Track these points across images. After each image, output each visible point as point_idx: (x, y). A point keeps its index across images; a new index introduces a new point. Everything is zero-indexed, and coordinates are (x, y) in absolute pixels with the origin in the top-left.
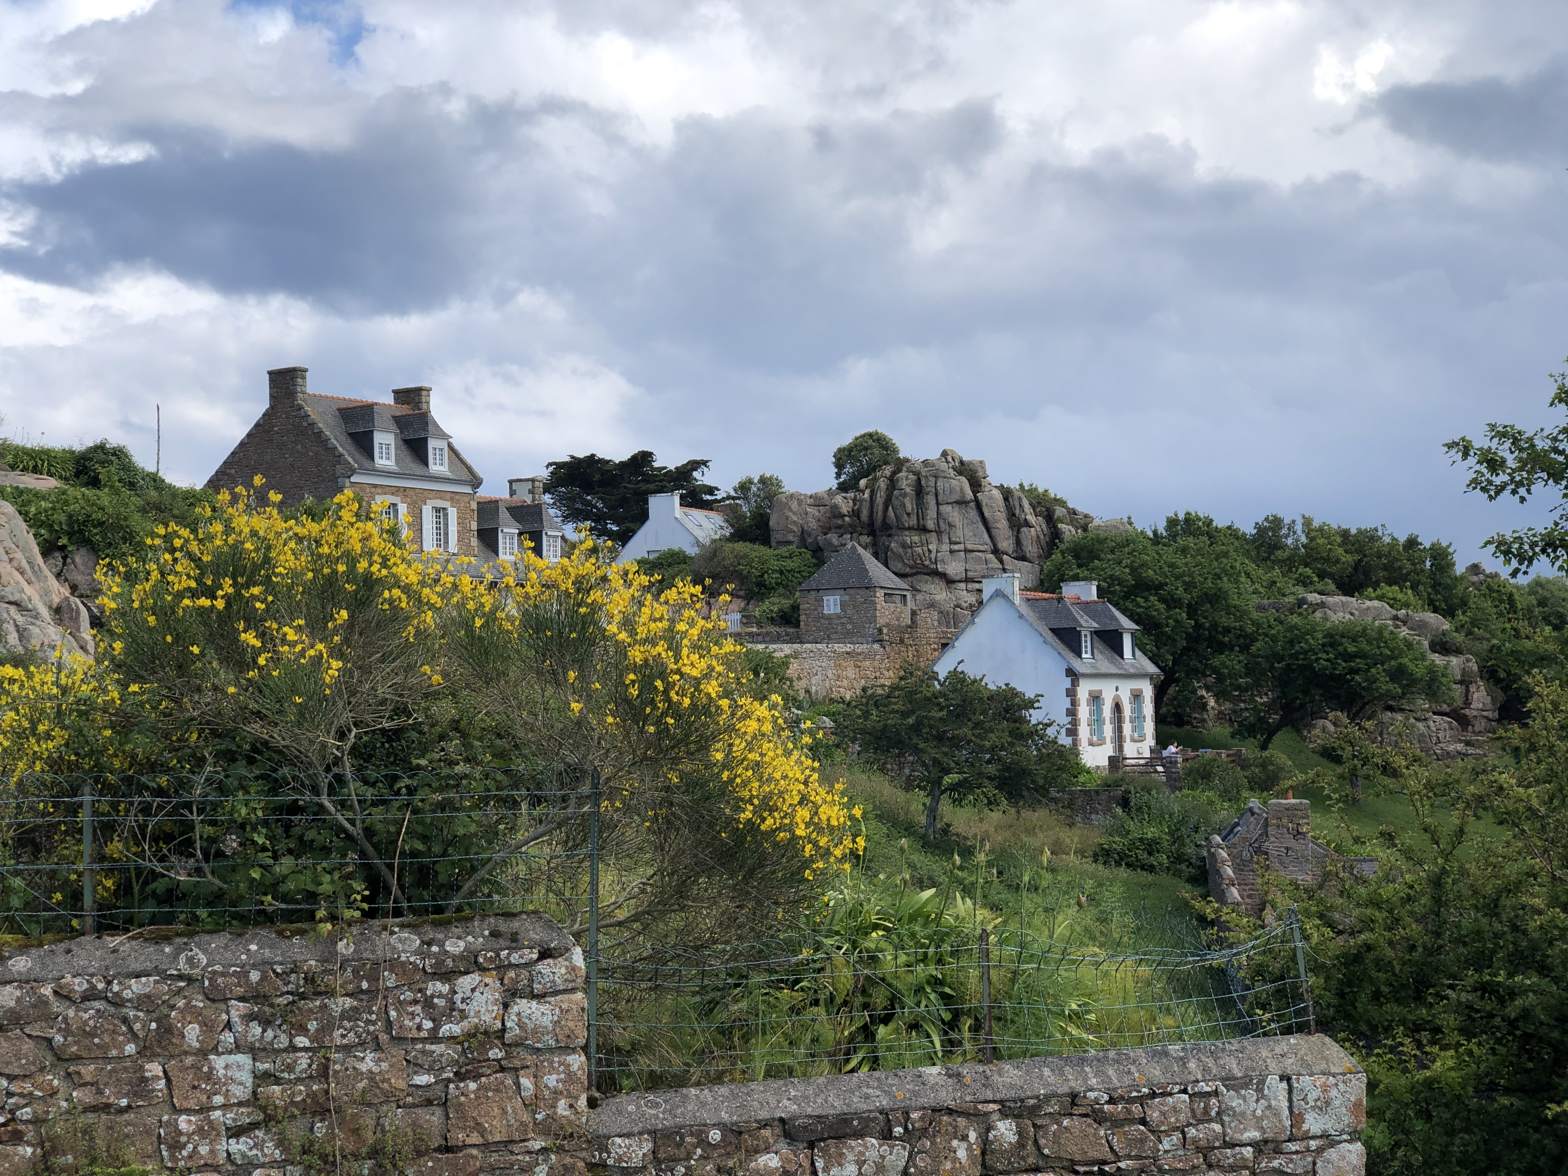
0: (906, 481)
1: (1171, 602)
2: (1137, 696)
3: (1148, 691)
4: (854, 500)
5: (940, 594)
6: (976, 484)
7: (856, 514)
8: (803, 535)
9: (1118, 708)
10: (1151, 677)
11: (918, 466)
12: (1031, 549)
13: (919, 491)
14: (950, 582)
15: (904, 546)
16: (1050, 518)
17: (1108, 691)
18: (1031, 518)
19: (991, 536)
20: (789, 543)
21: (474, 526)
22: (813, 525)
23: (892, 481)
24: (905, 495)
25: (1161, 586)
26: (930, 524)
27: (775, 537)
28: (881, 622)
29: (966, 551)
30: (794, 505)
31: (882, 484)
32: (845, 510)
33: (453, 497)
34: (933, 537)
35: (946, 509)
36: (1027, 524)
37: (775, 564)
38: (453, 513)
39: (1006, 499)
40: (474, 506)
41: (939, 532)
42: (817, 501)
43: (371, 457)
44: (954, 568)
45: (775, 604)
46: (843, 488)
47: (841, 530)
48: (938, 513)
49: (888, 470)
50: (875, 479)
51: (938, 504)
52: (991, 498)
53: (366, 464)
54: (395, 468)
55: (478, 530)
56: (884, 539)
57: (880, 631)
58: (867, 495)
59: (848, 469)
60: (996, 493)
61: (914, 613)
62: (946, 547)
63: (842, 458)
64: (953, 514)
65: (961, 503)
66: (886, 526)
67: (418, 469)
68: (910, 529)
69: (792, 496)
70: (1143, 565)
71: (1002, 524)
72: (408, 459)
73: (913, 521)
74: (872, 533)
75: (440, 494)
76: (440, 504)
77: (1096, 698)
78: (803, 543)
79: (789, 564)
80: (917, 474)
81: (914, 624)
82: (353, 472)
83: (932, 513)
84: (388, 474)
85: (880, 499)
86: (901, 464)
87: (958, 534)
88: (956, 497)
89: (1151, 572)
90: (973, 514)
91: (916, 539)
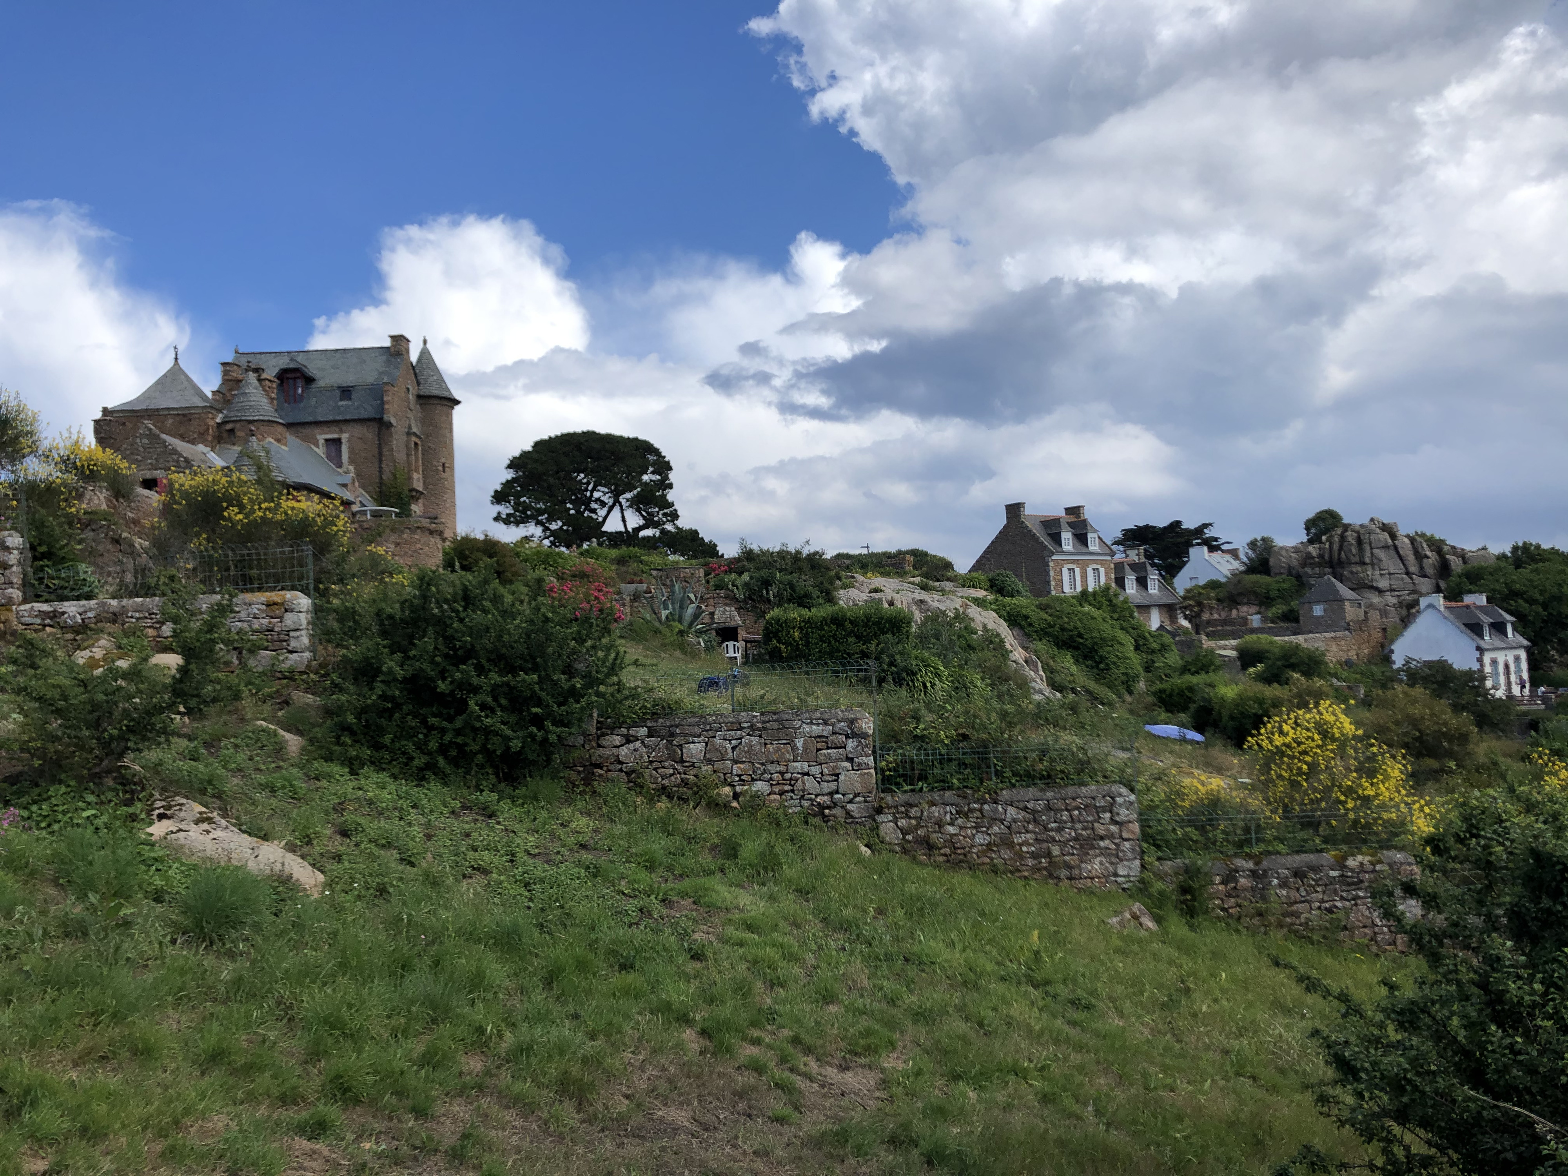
0: (1351, 536)
1: (1531, 601)
2: (1517, 659)
3: (1523, 655)
4: (1320, 549)
5: (1376, 599)
6: (1393, 536)
7: (1321, 556)
8: (1290, 570)
9: (1507, 666)
10: (1525, 648)
11: (1358, 528)
12: (1430, 571)
13: (1359, 541)
14: (1380, 591)
15: (1352, 573)
16: (1439, 552)
17: (1501, 657)
18: (1429, 553)
19: (1404, 565)
20: (1281, 574)
21: (1113, 576)
22: (1295, 563)
23: (1343, 537)
24: (1351, 545)
25: (1525, 593)
26: (1367, 560)
27: (1273, 571)
28: (1348, 618)
29: (1390, 574)
30: (1284, 553)
31: (1337, 539)
32: (1314, 554)
33: (1102, 562)
34: (1369, 567)
35: (1376, 551)
36: (1427, 557)
37: (1275, 586)
38: (1102, 570)
39: (1412, 543)
40: (1112, 566)
41: (1373, 564)
42: (1296, 550)
43: (1061, 545)
44: (1383, 584)
45: (1279, 608)
46: (1311, 541)
47: (1313, 566)
48: (1372, 554)
49: (1339, 531)
50: (1332, 536)
51: (1372, 549)
52: (1404, 543)
53: (1059, 549)
54: (1072, 550)
55: (1116, 578)
56: (1339, 570)
57: (1348, 624)
58: (1327, 546)
59: (1313, 530)
60: (1406, 540)
61: (1366, 613)
62: (1377, 572)
63: (1310, 524)
64: (1381, 554)
65: (1386, 547)
66: (1340, 563)
67: (1084, 550)
68: (1356, 563)
69: (1282, 548)
70: (1514, 581)
71: (1411, 558)
72: (1078, 544)
73: (1357, 559)
74: (1331, 567)
75: (1095, 562)
76: (1096, 566)
77: (1494, 662)
78: (1290, 574)
79: (1284, 586)
80: (1358, 532)
81: (1366, 619)
82: (1053, 554)
83: (1368, 554)
84: (1070, 553)
85: (1336, 547)
86: (1346, 527)
87: (1384, 565)
88: (1382, 544)
89: (1518, 586)
90: (1393, 552)
91: (1359, 569)
